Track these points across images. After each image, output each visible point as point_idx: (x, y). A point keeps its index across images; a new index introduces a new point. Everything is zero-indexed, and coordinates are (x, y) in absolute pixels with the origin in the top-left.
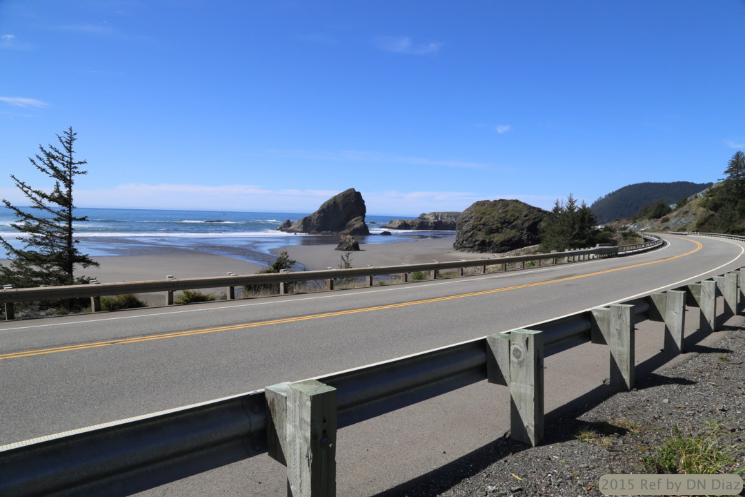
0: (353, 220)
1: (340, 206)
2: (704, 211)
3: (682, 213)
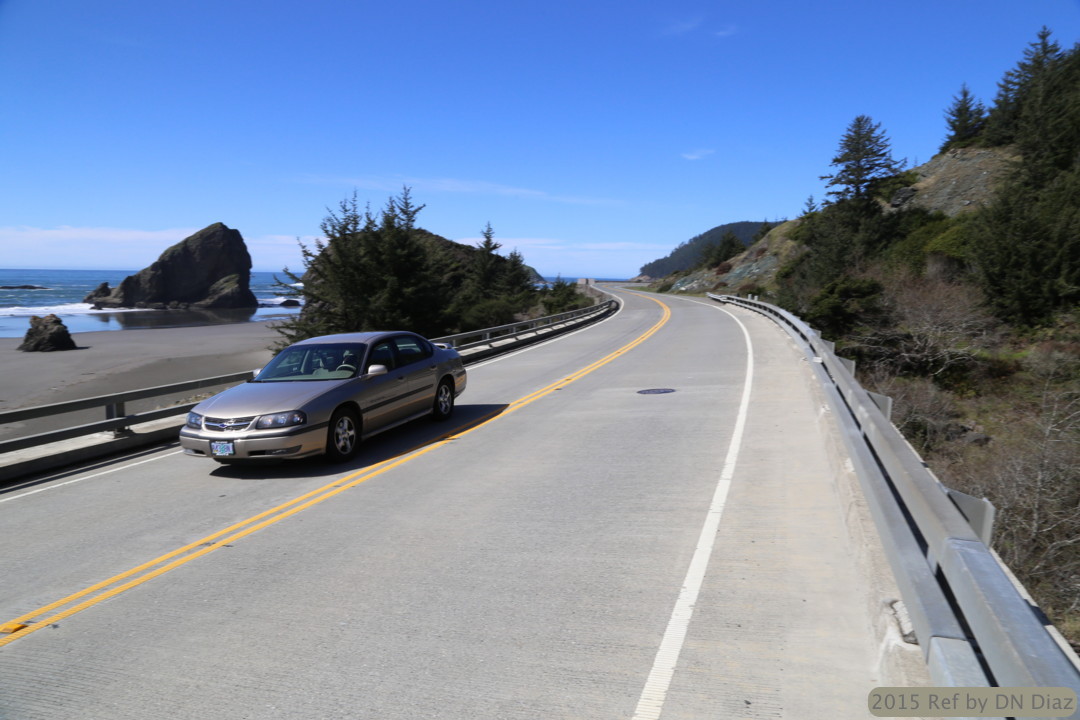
0: (222, 281)
1: (197, 255)
2: (793, 247)
3: (755, 254)
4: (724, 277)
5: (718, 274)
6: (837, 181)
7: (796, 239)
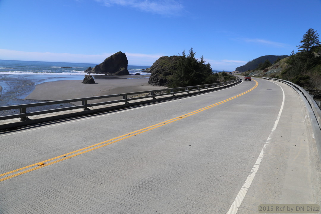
1: (114, 60)
2: (287, 65)
3: (275, 67)
4: (266, 73)
5: (264, 72)
6: (301, 47)
7: (288, 63)
